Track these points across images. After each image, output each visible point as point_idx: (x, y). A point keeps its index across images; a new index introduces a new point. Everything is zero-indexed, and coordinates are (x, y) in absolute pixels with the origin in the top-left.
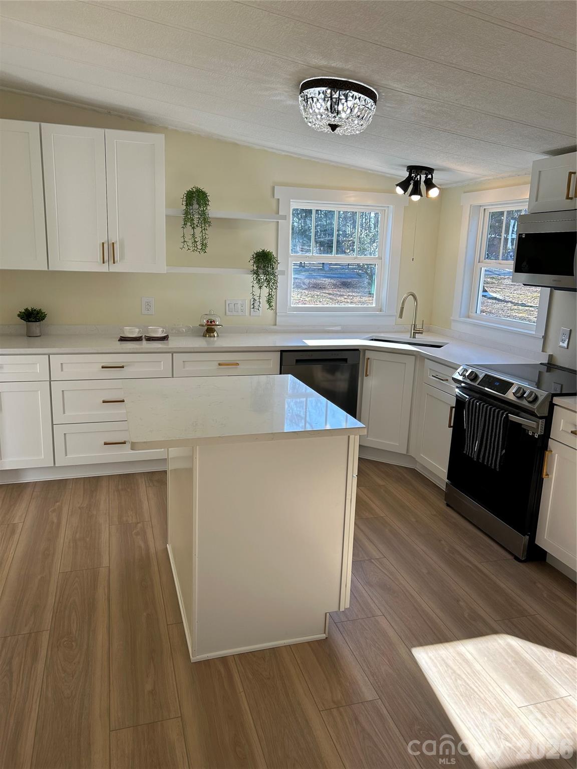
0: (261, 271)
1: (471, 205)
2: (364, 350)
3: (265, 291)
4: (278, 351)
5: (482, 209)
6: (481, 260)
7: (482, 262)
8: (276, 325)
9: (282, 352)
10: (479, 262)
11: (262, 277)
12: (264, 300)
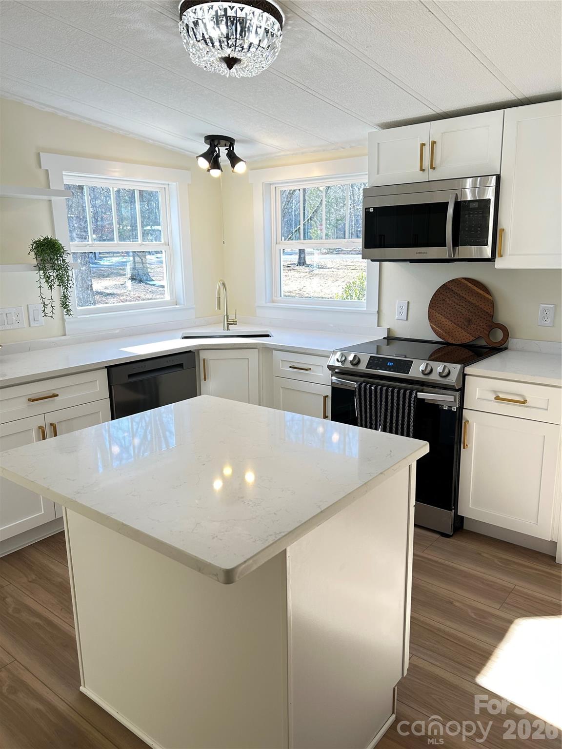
0: (48, 265)
1: (263, 183)
2: (198, 351)
3: (57, 292)
4: (102, 368)
5: (273, 187)
6: (278, 242)
7: (279, 244)
8: (65, 335)
9: (109, 368)
10: (276, 244)
11: (53, 274)
12: (57, 303)
